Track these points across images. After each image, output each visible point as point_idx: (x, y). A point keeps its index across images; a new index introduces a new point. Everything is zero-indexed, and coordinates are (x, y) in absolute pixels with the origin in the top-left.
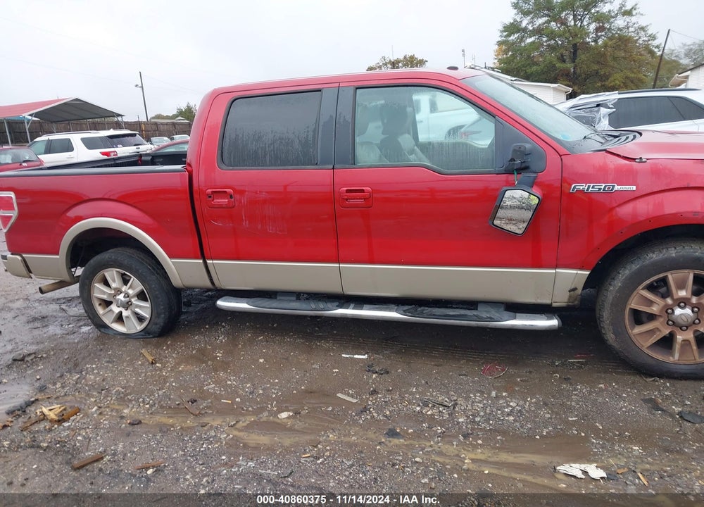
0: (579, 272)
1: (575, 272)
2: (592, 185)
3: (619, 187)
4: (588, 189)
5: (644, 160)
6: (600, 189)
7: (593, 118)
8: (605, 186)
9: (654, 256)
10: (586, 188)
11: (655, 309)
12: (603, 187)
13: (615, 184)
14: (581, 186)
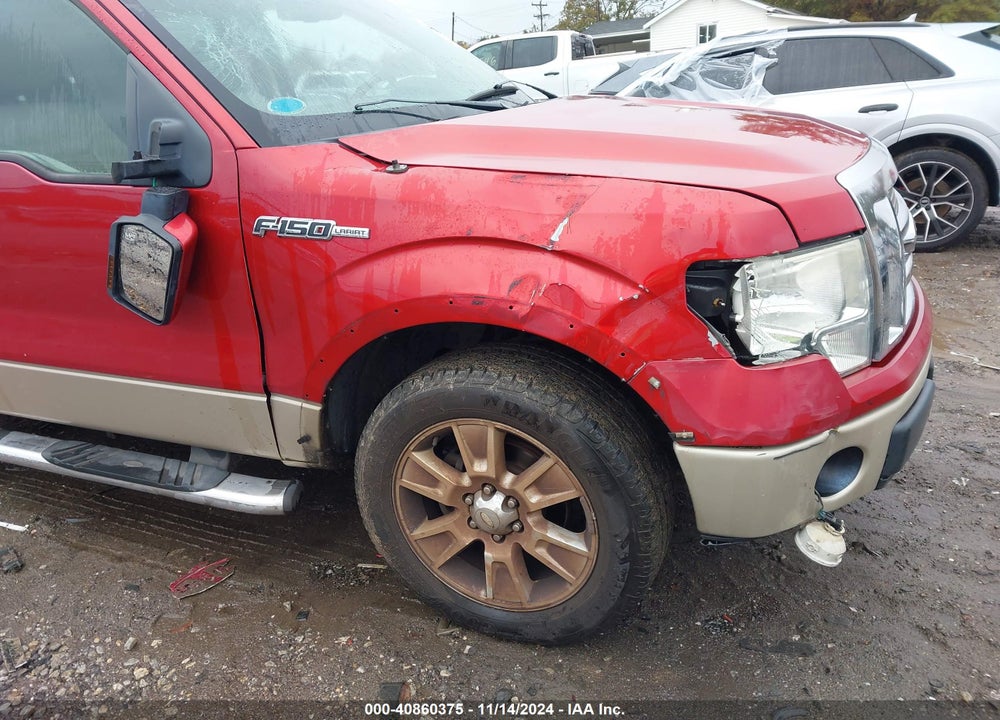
0: (305, 405)
1: (298, 403)
2: (289, 219)
3: (339, 228)
4: (282, 230)
5: (403, 167)
6: (304, 231)
7: (740, 74)
8: (313, 225)
9: (421, 385)
10: (279, 225)
11: (440, 495)
12: (308, 227)
13: (333, 223)
14: (270, 222)
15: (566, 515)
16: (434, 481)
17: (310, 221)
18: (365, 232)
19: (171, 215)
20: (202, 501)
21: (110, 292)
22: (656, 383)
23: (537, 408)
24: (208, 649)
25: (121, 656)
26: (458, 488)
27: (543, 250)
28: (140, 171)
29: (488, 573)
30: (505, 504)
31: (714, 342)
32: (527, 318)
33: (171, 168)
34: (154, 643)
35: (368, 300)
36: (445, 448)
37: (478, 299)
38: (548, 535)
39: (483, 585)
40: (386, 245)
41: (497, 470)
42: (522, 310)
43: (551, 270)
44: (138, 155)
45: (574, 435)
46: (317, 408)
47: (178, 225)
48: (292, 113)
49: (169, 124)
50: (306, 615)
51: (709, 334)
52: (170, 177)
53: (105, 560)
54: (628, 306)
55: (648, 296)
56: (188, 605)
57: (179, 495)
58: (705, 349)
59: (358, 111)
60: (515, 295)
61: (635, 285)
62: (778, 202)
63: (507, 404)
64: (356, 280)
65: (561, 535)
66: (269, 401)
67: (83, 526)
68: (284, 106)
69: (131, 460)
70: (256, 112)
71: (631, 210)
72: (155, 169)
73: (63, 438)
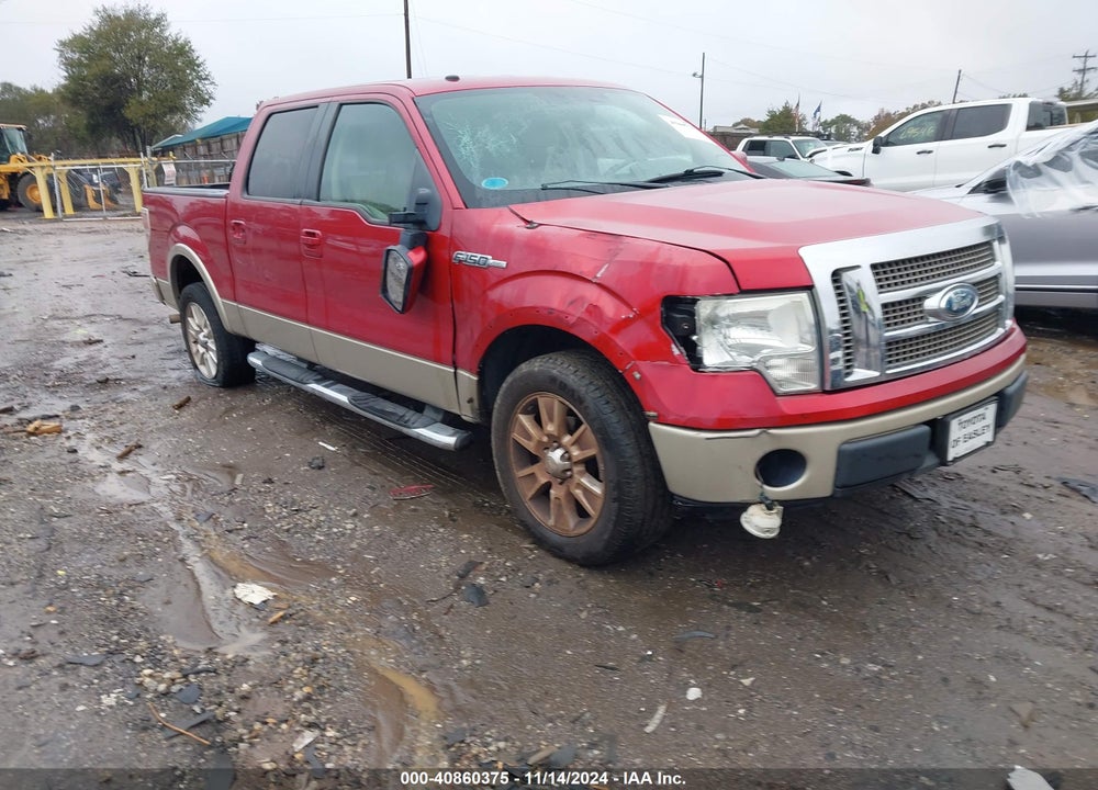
2: (471, 254)
4: (466, 260)
6: (475, 261)
8: (480, 258)
10: (465, 257)
12: (477, 259)
13: (490, 257)
14: (462, 255)
15: (591, 466)
16: (529, 437)
17: (479, 255)
18: (504, 264)
19: (413, 247)
20: (414, 435)
21: (380, 291)
22: (638, 376)
23: (575, 387)
24: (390, 525)
25: (345, 516)
26: (540, 442)
27: (589, 281)
28: (402, 219)
29: (552, 505)
30: (562, 456)
31: (676, 351)
32: (573, 325)
33: (420, 218)
34: (366, 516)
35: (499, 306)
36: (534, 412)
37: (551, 310)
38: (582, 480)
39: (548, 514)
40: (514, 273)
41: (559, 430)
42: (572, 320)
43: (592, 294)
44: (405, 209)
45: (591, 406)
46: (476, 378)
47: (416, 253)
48: (496, 188)
49: (424, 191)
50: (454, 521)
51: (673, 346)
52: (421, 223)
53: (367, 473)
54: (628, 322)
55: (638, 317)
56: (396, 503)
57: (405, 430)
58: (669, 356)
59: (544, 188)
60: (570, 310)
61: (631, 308)
62: (728, 260)
63: (561, 382)
64: (495, 294)
65: (590, 482)
66: (455, 373)
67: (366, 454)
68: (493, 183)
69: (389, 407)
70: (474, 186)
71: (639, 260)
72: (410, 218)
73: (362, 390)
